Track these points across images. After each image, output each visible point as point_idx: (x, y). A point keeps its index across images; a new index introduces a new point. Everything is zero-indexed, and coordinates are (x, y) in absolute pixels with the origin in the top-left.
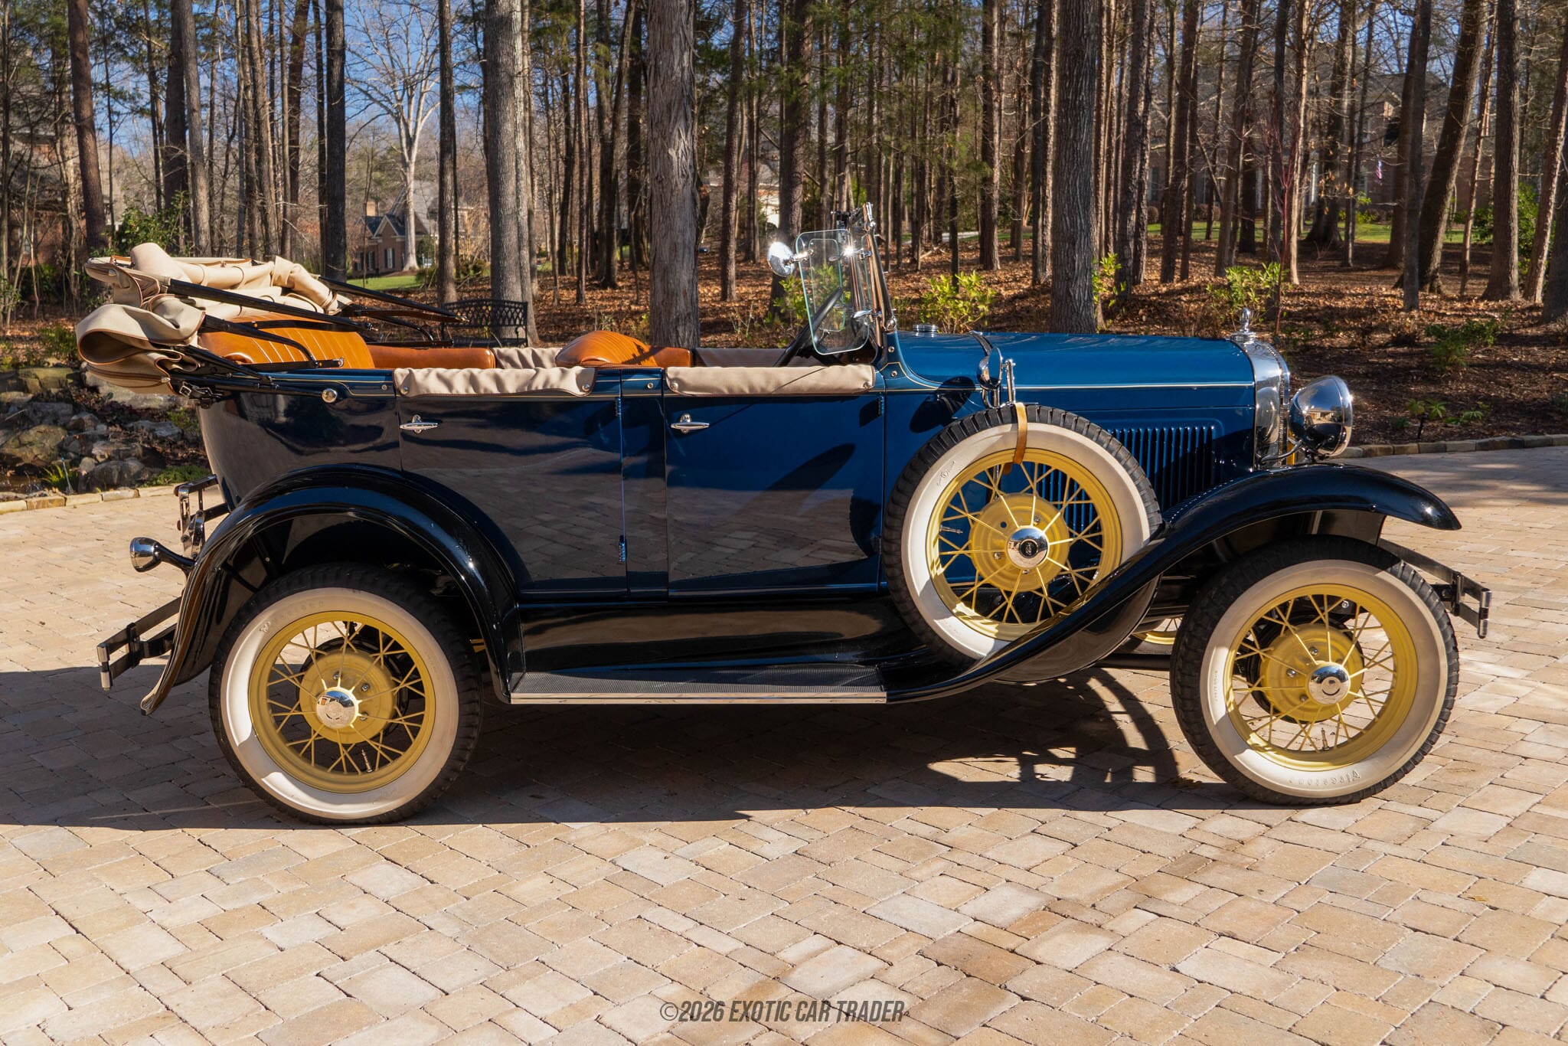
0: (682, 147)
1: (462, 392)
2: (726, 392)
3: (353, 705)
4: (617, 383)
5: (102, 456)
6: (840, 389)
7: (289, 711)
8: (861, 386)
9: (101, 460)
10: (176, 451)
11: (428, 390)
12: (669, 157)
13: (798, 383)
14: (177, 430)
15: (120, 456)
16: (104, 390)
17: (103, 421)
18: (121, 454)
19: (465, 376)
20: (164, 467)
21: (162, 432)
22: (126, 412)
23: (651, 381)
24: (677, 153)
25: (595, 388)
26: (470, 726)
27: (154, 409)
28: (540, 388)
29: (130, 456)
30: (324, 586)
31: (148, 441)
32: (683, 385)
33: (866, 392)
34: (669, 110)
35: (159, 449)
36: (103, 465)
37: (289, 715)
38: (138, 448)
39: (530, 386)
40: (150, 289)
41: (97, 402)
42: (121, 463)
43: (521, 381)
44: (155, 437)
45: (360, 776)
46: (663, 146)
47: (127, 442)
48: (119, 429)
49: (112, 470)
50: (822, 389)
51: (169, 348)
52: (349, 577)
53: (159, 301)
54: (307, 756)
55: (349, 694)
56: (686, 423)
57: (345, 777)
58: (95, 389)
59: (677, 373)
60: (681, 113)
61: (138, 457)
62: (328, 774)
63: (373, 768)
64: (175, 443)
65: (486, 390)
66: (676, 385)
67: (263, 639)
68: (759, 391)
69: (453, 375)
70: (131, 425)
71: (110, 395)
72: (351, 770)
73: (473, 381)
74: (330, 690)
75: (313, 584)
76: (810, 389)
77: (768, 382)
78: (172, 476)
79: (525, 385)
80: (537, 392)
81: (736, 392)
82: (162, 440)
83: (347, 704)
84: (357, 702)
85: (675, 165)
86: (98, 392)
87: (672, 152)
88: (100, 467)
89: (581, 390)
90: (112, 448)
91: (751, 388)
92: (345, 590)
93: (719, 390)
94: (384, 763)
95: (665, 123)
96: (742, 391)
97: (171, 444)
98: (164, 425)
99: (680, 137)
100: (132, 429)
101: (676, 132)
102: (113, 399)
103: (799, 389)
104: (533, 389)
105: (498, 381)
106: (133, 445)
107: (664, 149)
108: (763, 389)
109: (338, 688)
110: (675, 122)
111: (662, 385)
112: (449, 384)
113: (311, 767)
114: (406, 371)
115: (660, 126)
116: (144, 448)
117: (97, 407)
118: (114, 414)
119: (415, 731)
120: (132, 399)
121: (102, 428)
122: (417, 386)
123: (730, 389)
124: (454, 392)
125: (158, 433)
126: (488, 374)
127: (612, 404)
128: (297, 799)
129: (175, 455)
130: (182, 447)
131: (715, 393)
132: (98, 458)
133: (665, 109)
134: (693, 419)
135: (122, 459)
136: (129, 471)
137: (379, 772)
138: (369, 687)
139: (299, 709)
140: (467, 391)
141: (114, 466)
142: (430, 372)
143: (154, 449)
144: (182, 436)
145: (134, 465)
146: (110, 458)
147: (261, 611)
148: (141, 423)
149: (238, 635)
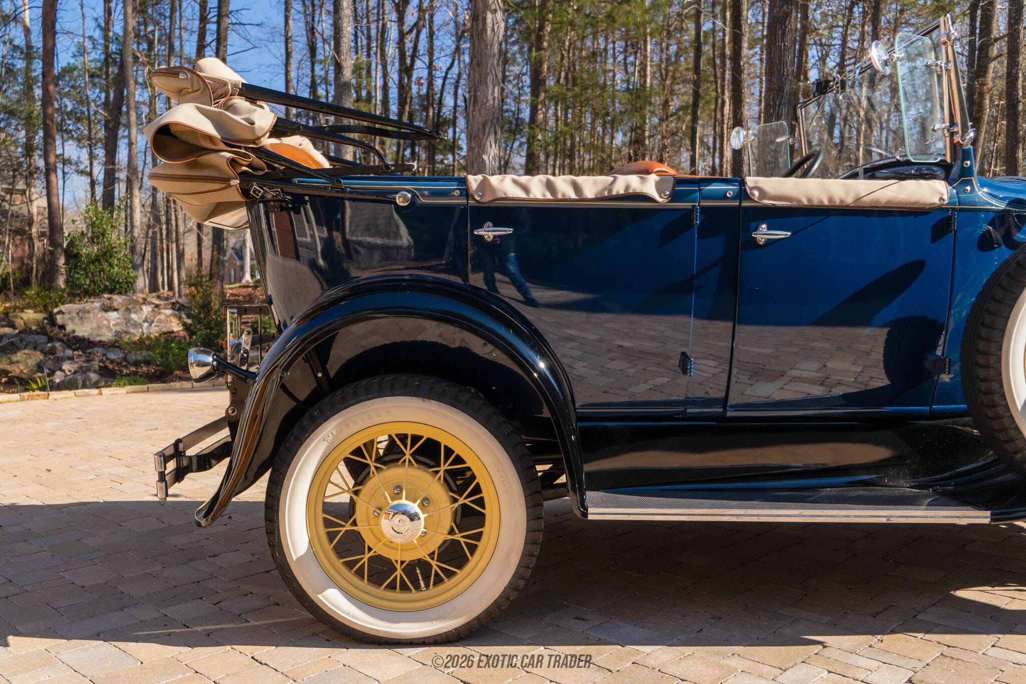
0: (492, 154)
1: (539, 196)
2: (806, 202)
3: (419, 519)
4: (695, 191)
5: (70, 371)
6: (916, 203)
7: (344, 526)
8: (936, 200)
9: (68, 373)
10: (122, 368)
11: (505, 194)
12: (483, 161)
13: (876, 196)
14: (122, 355)
15: (83, 371)
16: (69, 328)
17: (70, 347)
18: (84, 369)
19: (541, 181)
20: (115, 378)
21: (112, 356)
22: (86, 342)
23: (731, 190)
24: (489, 158)
25: (675, 196)
26: (535, 543)
27: (104, 342)
28: (622, 192)
29: (90, 370)
30: (392, 395)
31: (101, 361)
32: (763, 194)
33: (940, 209)
34: (484, 128)
35: (110, 366)
36: (71, 376)
37: (343, 529)
38: (96, 364)
39: (610, 191)
40: (220, 91)
41: (65, 335)
42: (84, 376)
43: (600, 187)
44: (107, 359)
45: (414, 594)
46: (479, 153)
47: (88, 361)
48: (80, 353)
49: (77, 379)
50: (899, 202)
51: (240, 147)
52: (418, 386)
53: (230, 102)
54: (360, 573)
55: (414, 507)
56: (763, 233)
57: (398, 595)
58: (63, 327)
59: (756, 182)
60: (492, 129)
61: (95, 371)
62: (381, 591)
63: (427, 586)
64: (121, 363)
65: (563, 195)
66: (756, 193)
67: (326, 449)
68: (838, 203)
69: (530, 180)
70: (89, 351)
71: (74, 331)
72: (404, 588)
73: (550, 186)
74: (396, 502)
75: (381, 392)
76: (888, 202)
77: (847, 193)
78: (122, 383)
79: (604, 190)
80: (619, 198)
81: (816, 202)
82: (112, 362)
83: (413, 517)
84: (423, 516)
85: (487, 166)
86: (65, 329)
87: (485, 157)
88: (68, 378)
89: (661, 197)
90: (76, 366)
91: (830, 200)
92: (414, 398)
93: (799, 201)
94: (438, 581)
95: (481, 137)
96: (821, 202)
97: (118, 364)
98: (113, 352)
99: (491, 147)
100: (90, 353)
101: (488, 143)
102: (76, 334)
103: (877, 202)
104: (614, 193)
105: (576, 187)
106: (92, 363)
107: (480, 155)
108: (842, 201)
109: (403, 501)
110: (488, 137)
111: (743, 194)
112: (526, 189)
113: (365, 584)
114: (480, 177)
115: (477, 138)
116: (99, 366)
117: (64, 338)
118: (77, 343)
119: (473, 549)
120: (89, 335)
121: (69, 352)
122: (493, 189)
123: (810, 200)
124: (532, 196)
125: (109, 356)
126: (564, 180)
127: (690, 212)
128: (353, 617)
129: (122, 372)
130: (126, 366)
131: (795, 204)
132: (67, 372)
133: (481, 127)
134: (769, 228)
135: (84, 373)
136: (90, 380)
137: (433, 590)
138: (429, 503)
139: (355, 523)
140: (544, 196)
141: (80, 378)
142: (504, 177)
143: (106, 367)
144: (125, 359)
145: (94, 377)
146: (75, 372)
147: (325, 420)
148: (96, 349)
149: (300, 445)
